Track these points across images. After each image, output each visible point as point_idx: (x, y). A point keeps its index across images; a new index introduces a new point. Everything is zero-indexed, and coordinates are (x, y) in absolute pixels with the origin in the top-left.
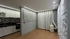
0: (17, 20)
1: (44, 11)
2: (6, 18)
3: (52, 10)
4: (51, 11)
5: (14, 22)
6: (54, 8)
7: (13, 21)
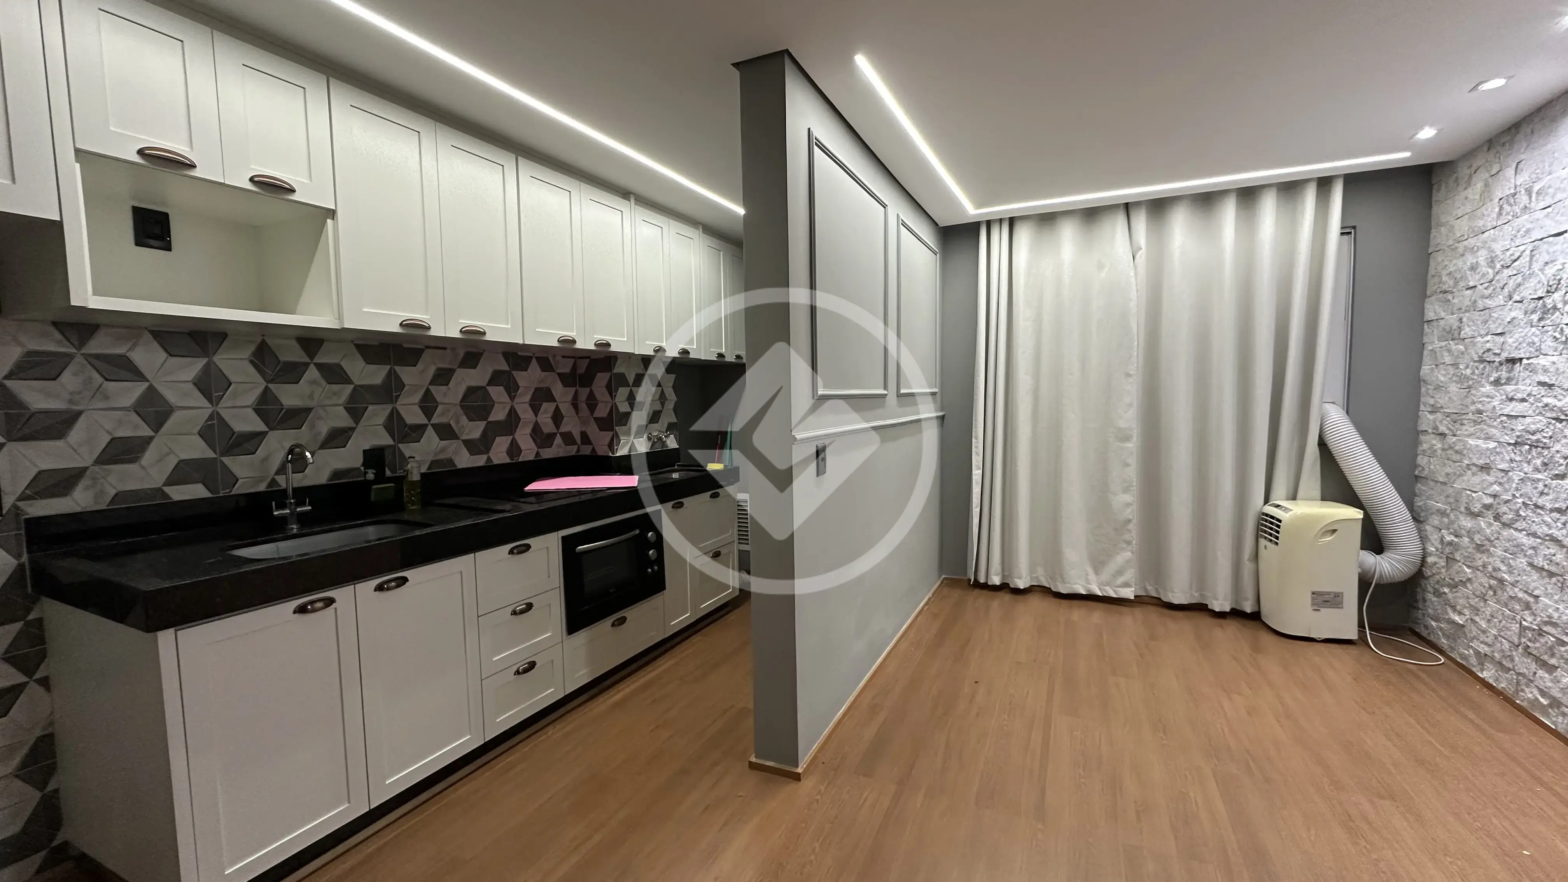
0: (526, 414)
1: (1127, 208)
2: (294, 354)
3: (1324, 183)
4: (1310, 196)
5: (465, 460)
6: (1427, 133)
7: (446, 432)
